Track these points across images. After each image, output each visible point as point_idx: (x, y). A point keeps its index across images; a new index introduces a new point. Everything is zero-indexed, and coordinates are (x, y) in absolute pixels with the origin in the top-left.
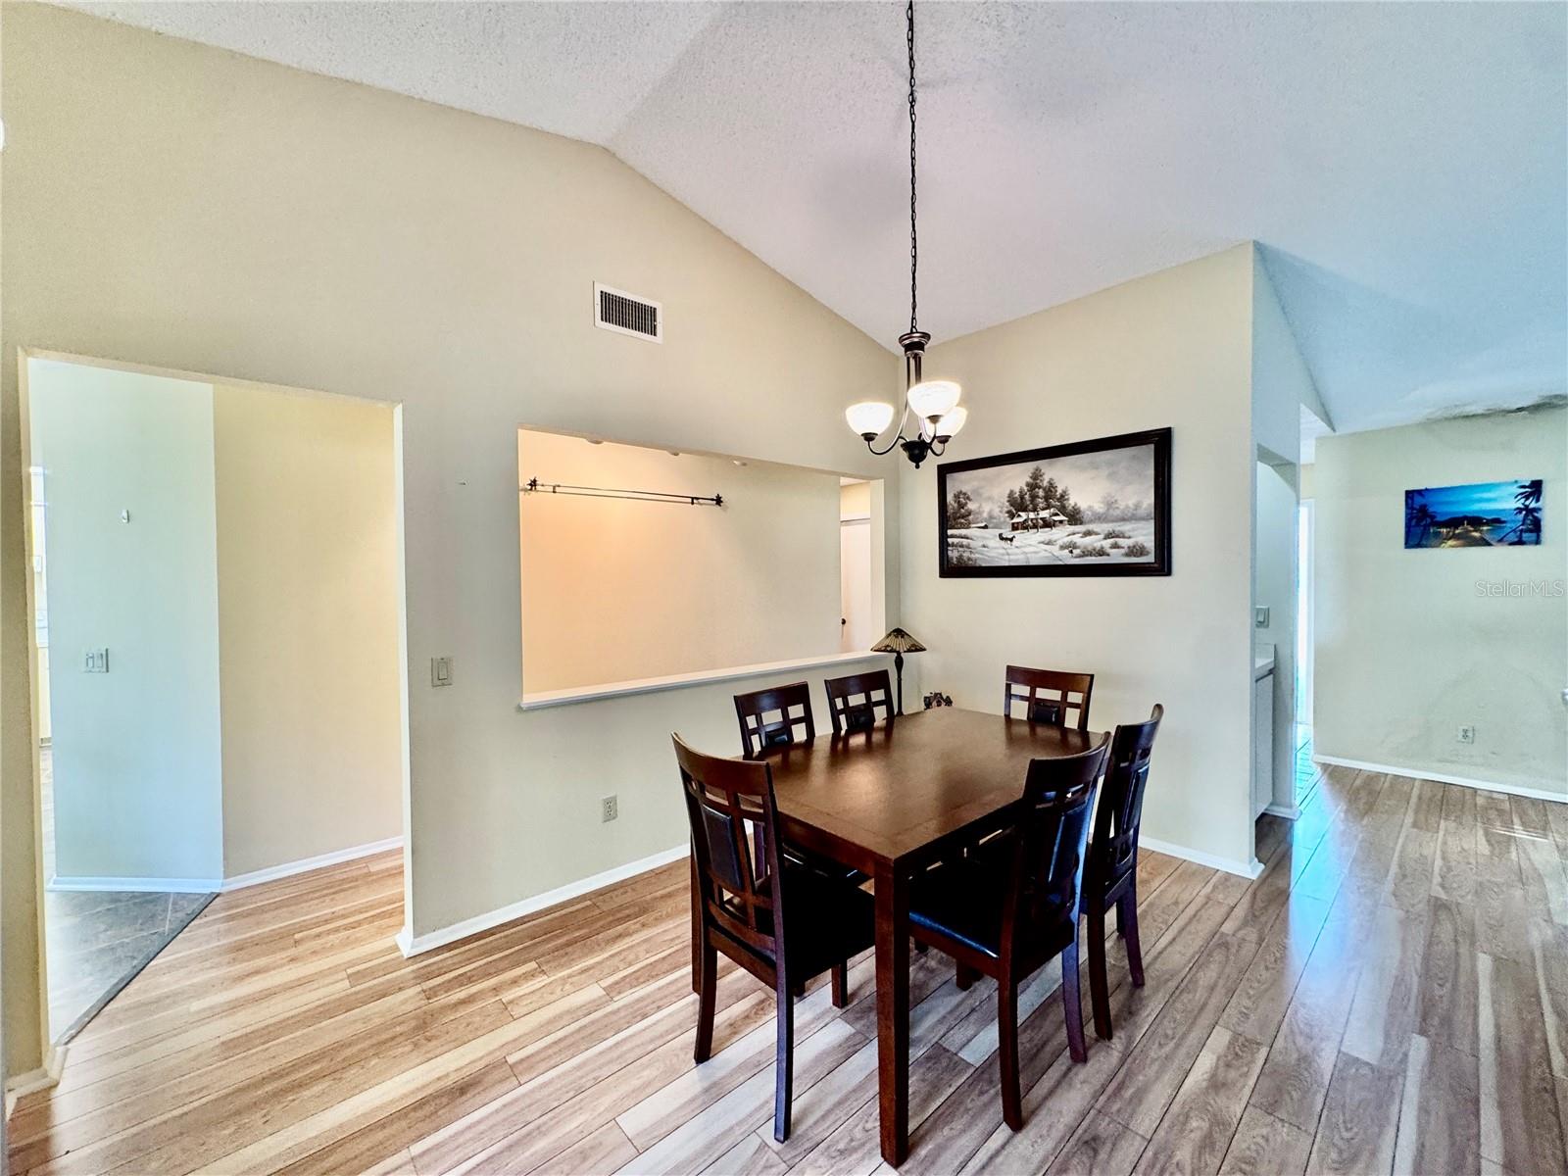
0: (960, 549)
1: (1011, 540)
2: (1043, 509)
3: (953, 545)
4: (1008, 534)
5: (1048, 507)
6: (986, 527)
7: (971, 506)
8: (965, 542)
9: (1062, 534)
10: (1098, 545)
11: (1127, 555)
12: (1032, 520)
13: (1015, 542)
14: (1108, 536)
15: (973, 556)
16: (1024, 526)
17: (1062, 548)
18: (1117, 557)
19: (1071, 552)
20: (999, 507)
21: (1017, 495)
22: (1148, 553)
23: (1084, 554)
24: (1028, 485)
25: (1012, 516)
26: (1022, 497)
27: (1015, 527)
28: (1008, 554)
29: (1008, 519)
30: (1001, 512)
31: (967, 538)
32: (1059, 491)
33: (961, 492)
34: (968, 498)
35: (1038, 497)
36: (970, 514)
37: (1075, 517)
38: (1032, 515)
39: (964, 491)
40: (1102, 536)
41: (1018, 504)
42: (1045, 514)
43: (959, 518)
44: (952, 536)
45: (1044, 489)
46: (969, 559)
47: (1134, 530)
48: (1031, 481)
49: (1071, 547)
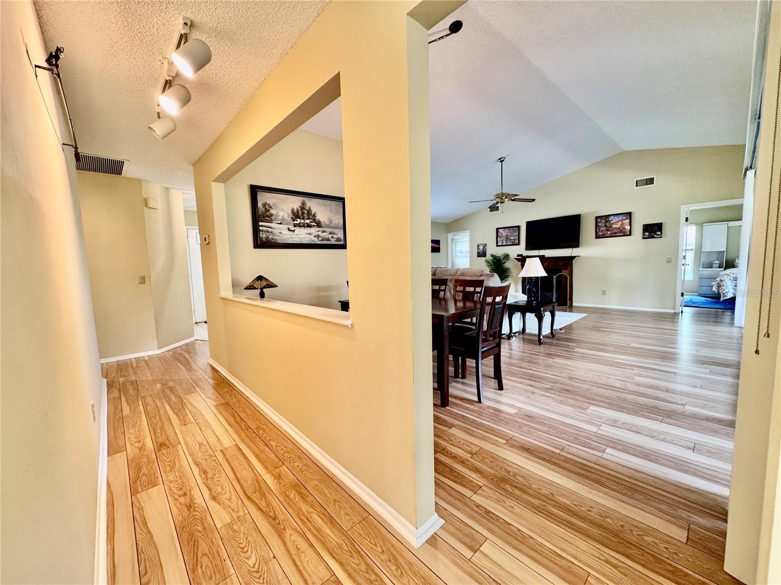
0: (267, 233)
1: (294, 231)
2: (307, 219)
3: (263, 231)
4: (292, 228)
5: (309, 219)
6: (281, 223)
7: (272, 211)
8: (270, 230)
9: (314, 231)
10: (327, 236)
11: (336, 241)
12: (302, 223)
13: (295, 232)
14: (330, 233)
15: (274, 237)
16: (299, 225)
17: (315, 236)
18: (333, 242)
19: (318, 239)
20: (287, 215)
21: (295, 211)
22: (342, 241)
23: (323, 240)
24: (300, 207)
25: (294, 220)
26: (298, 211)
27: (295, 225)
28: (293, 238)
29: (292, 221)
30: (288, 217)
31: (271, 228)
32: (313, 213)
33: (266, 203)
34: (271, 207)
35: (304, 213)
36: (272, 215)
37: (319, 225)
38: (302, 221)
39: (268, 202)
40: (328, 233)
41: (296, 215)
42: (307, 221)
43: (266, 217)
44: (262, 226)
45: (307, 210)
46: (272, 239)
47: (337, 232)
48: (301, 205)
49: (318, 236)
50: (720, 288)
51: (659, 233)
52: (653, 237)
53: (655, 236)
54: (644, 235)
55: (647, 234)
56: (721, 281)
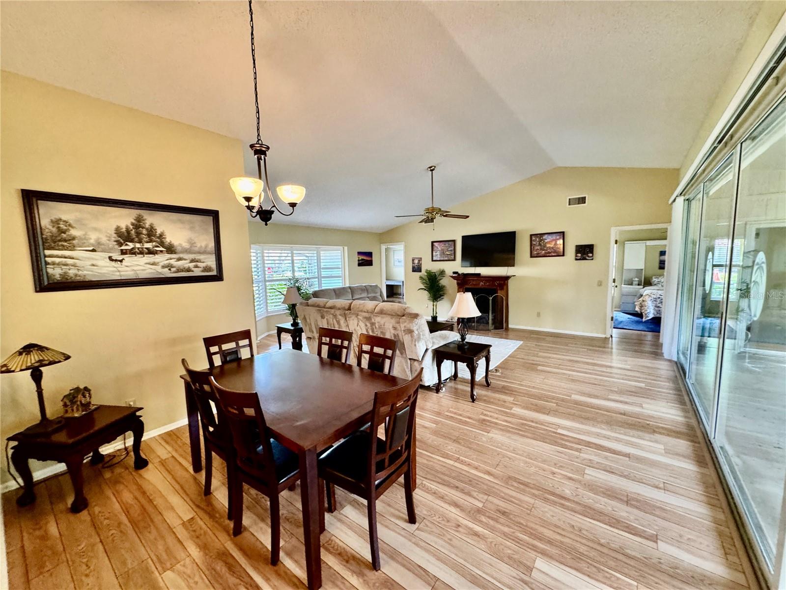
0: (63, 267)
1: (121, 261)
2: (147, 242)
3: (54, 264)
4: (116, 256)
5: (151, 241)
6: (93, 250)
7: (73, 232)
8: (69, 261)
9: (163, 259)
10: (187, 266)
11: (203, 271)
12: (138, 248)
13: (124, 263)
14: (192, 261)
15: (80, 273)
16: (132, 252)
17: (163, 267)
18: (197, 272)
19: (170, 270)
20: (107, 236)
21: (124, 230)
22: (213, 270)
23: (178, 271)
24: (133, 224)
25: (121, 244)
26: (128, 231)
27: (123, 252)
28: (119, 271)
29: (117, 247)
30: (109, 240)
31: (73, 258)
32: (159, 232)
33: (61, 219)
34: (70, 225)
35: (142, 234)
36: (74, 238)
37: (170, 249)
38: (138, 245)
39: (64, 218)
40: (188, 261)
41: (124, 237)
42: (149, 245)
43: (60, 241)
44: (50, 256)
45: (147, 229)
46: (76, 275)
47: (205, 259)
48: (134, 221)
49: (170, 267)
50: (643, 308)
51: (591, 255)
52: (585, 259)
53: (587, 258)
54: (576, 256)
55: (579, 255)
56: (643, 301)
